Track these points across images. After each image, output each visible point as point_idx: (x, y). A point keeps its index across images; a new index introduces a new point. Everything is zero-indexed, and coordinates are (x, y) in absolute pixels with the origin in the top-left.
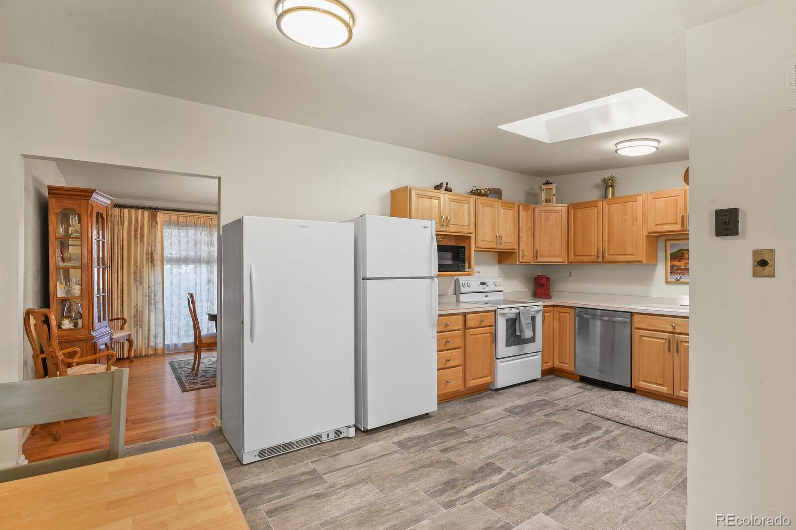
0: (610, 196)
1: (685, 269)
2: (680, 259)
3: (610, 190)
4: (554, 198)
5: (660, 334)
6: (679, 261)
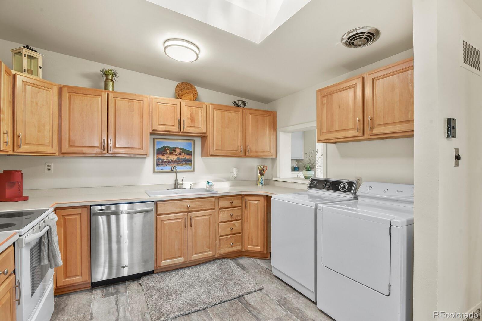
0: (111, 89)
1: (167, 161)
2: (163, 154)
3: (111, 83)
4: (40, 71)
5: (178, 216)
6: (163, 155)
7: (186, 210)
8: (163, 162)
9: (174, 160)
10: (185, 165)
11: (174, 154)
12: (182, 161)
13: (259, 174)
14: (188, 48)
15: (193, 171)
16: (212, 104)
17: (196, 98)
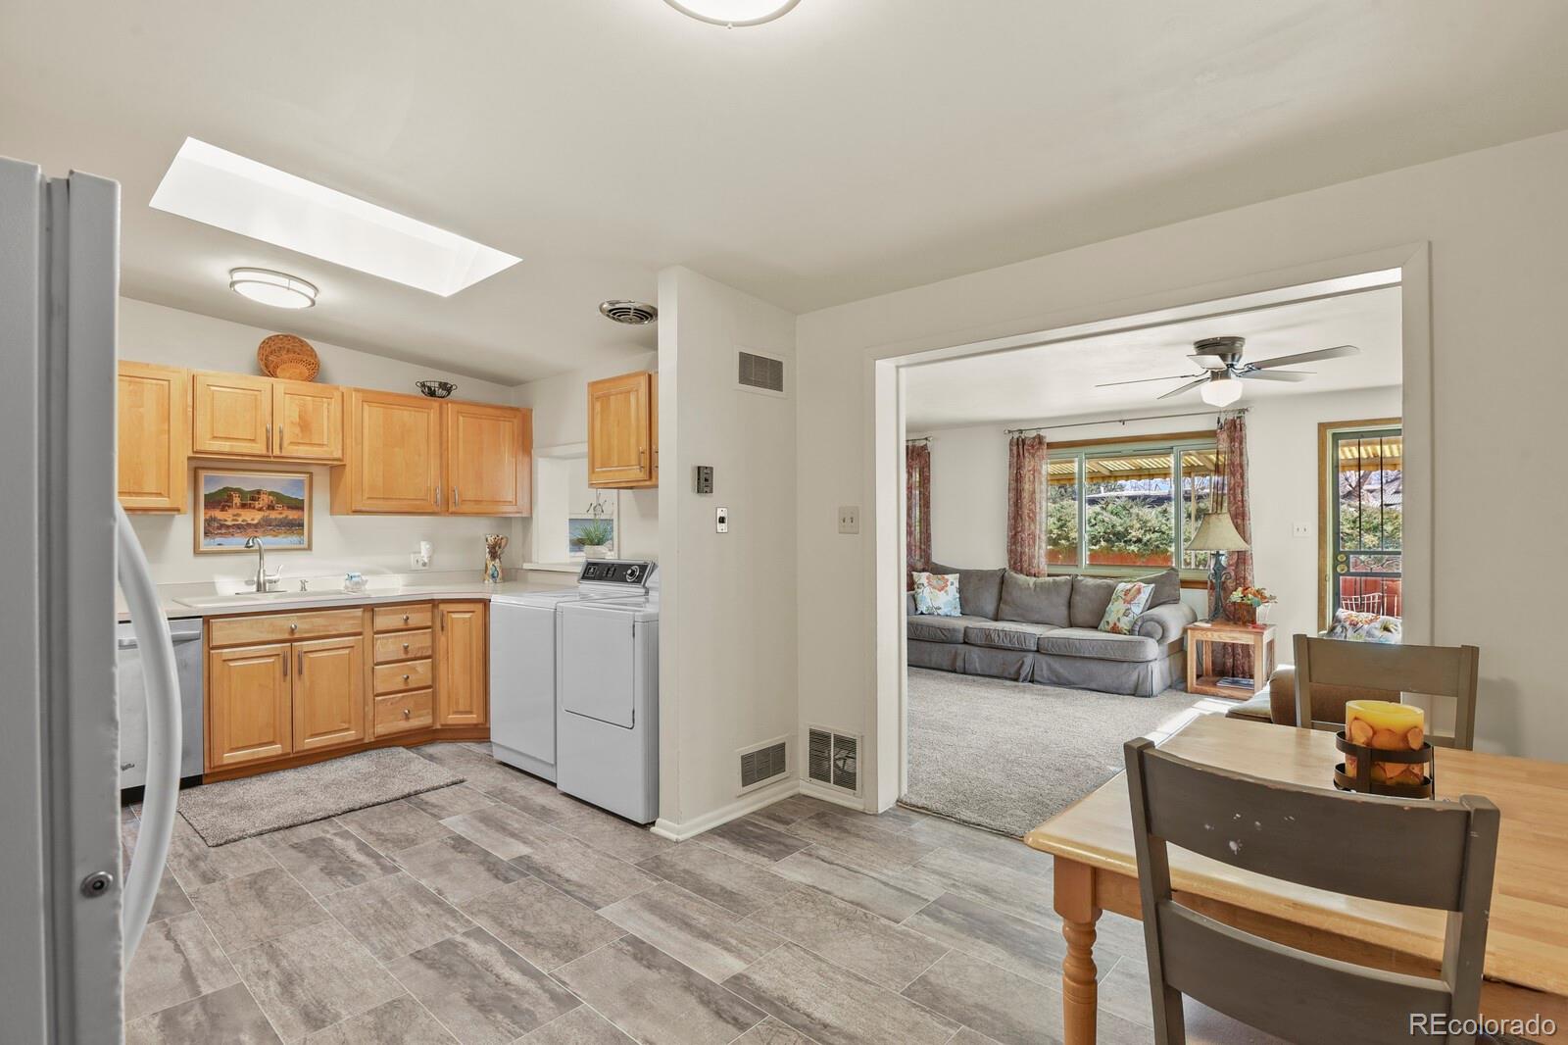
1: (234, 525)
2: (224, 506)
5: (266, 649)
6: (223, 509)
7: (287, 636)
8: (221, 526)
9: (255, 522)
10: (283, 535)
11: (254, 508)
12: (277, 525)
13: (488, 556)
14: (289, 289)
15: (309, 548)
16: (357, 390)
17: (314, 372)
